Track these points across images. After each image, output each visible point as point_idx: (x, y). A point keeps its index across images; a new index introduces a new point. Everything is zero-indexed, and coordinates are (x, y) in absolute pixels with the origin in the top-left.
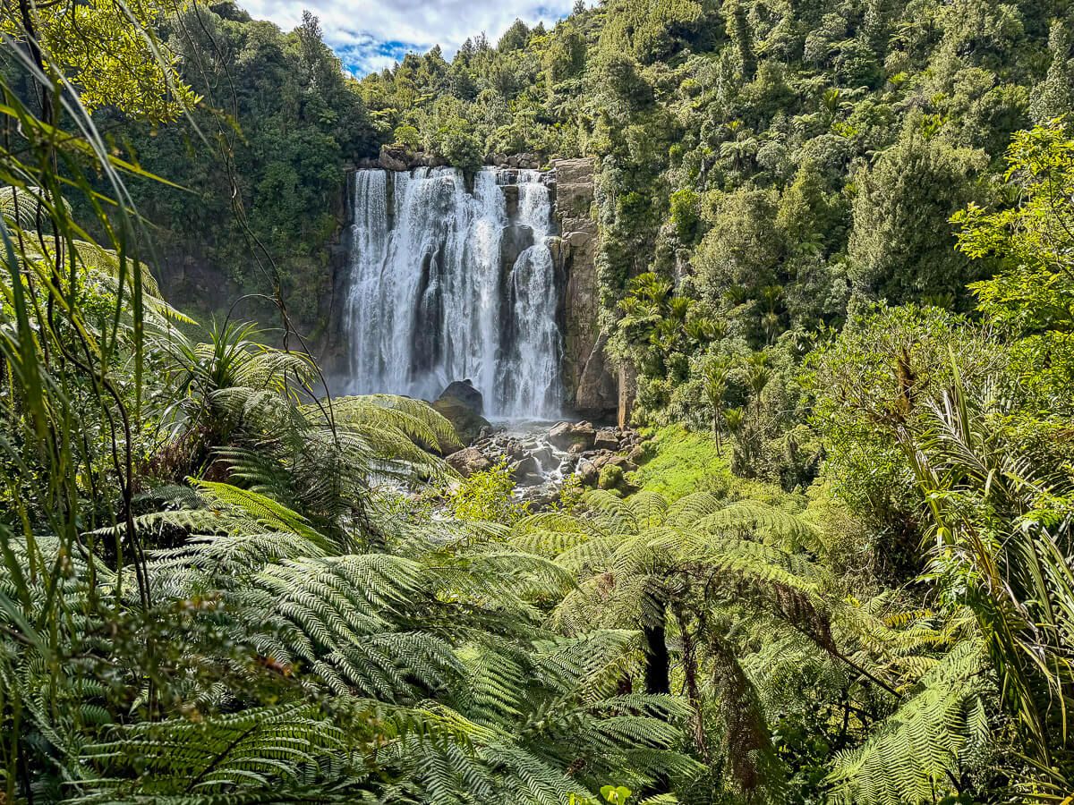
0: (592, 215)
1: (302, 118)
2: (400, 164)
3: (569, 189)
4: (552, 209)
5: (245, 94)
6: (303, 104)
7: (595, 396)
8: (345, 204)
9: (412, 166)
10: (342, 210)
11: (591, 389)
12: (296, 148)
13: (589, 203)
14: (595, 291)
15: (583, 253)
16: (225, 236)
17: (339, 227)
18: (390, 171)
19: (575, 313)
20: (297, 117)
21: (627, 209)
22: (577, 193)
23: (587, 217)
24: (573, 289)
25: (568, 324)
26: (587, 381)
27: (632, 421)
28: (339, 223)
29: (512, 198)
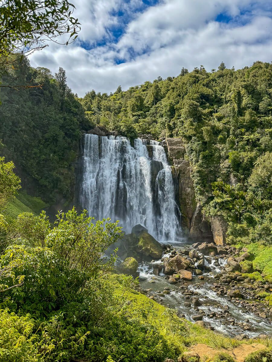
0: (186, 159)
1: (62, 109)
2: (104, 133)
3: (175, 149)
4: (167, 156)
5: (39, 96)
6: (62, 104)
7: (199, 231)
8: (80, 147)
9: (108, 135)
10: (78, 149)
11: (196, 228)
12: (62, 121)
13: (183, 154)
14: (193, 188)
15: (184, 173)
16: (29, 156)
17: (77, 156)
18: (100, 135)
19: (184, 196)
20: (60, 108)
21: (204, 157)
22: (178, 150)
23: (183, 159)
24: (182, 187)
25: (181, 201)
26: (195, 225)
27: (227, 242)
28: (77, 155)
29: (150, 150)
